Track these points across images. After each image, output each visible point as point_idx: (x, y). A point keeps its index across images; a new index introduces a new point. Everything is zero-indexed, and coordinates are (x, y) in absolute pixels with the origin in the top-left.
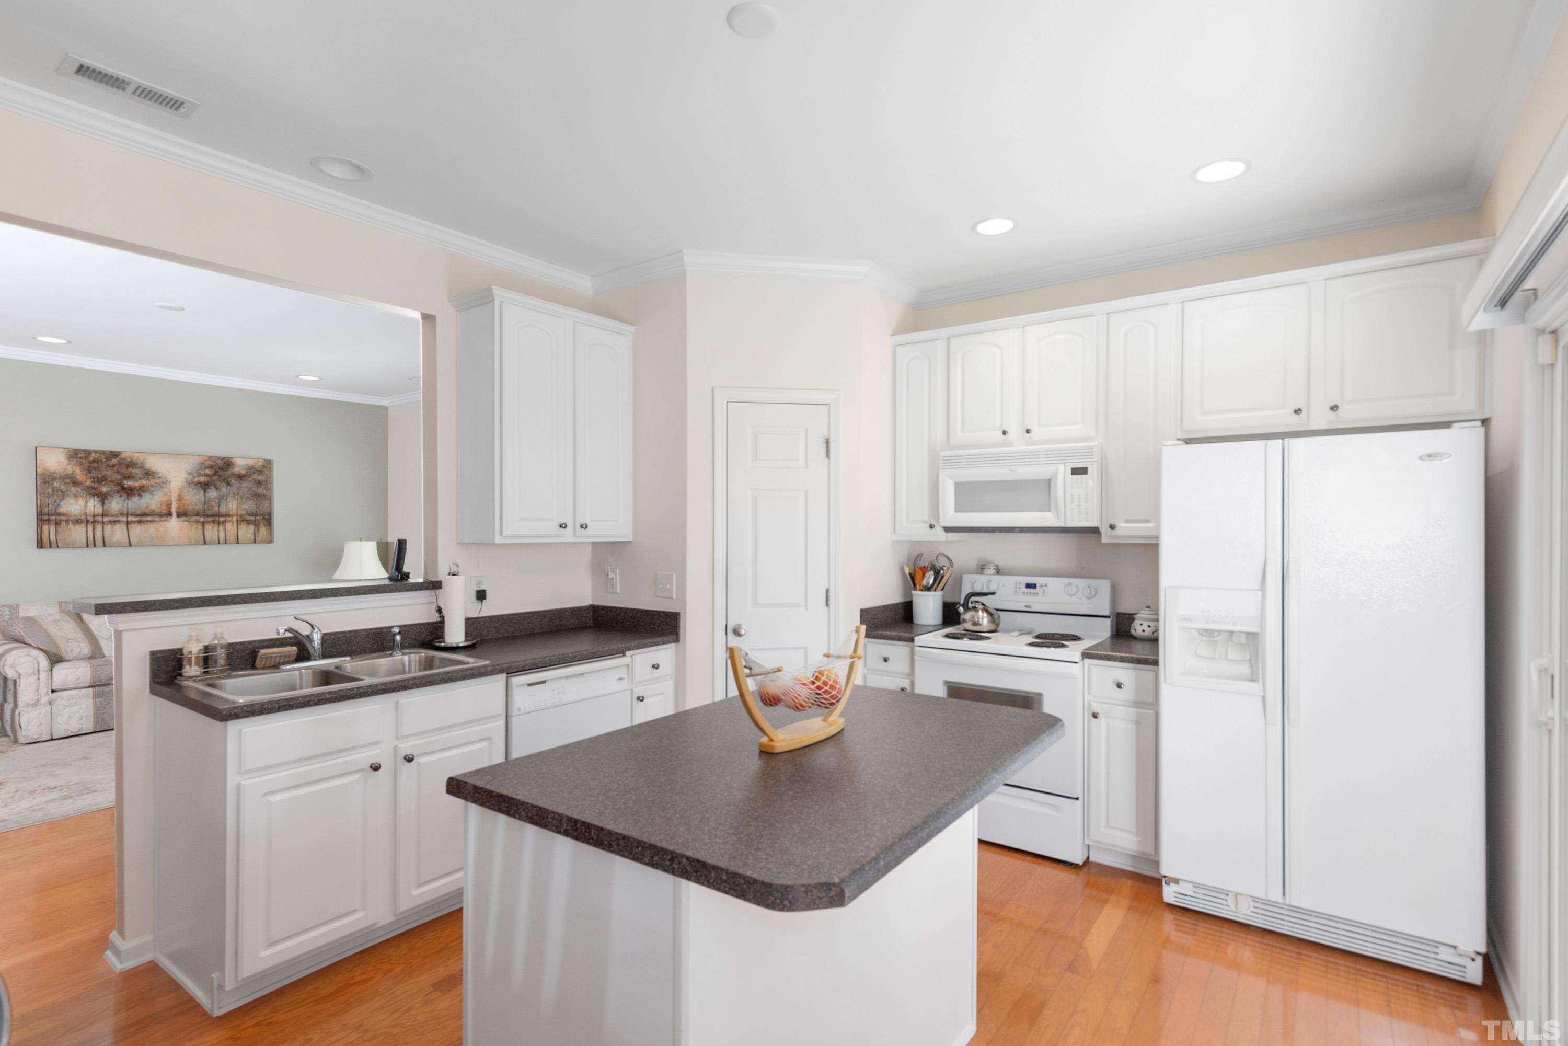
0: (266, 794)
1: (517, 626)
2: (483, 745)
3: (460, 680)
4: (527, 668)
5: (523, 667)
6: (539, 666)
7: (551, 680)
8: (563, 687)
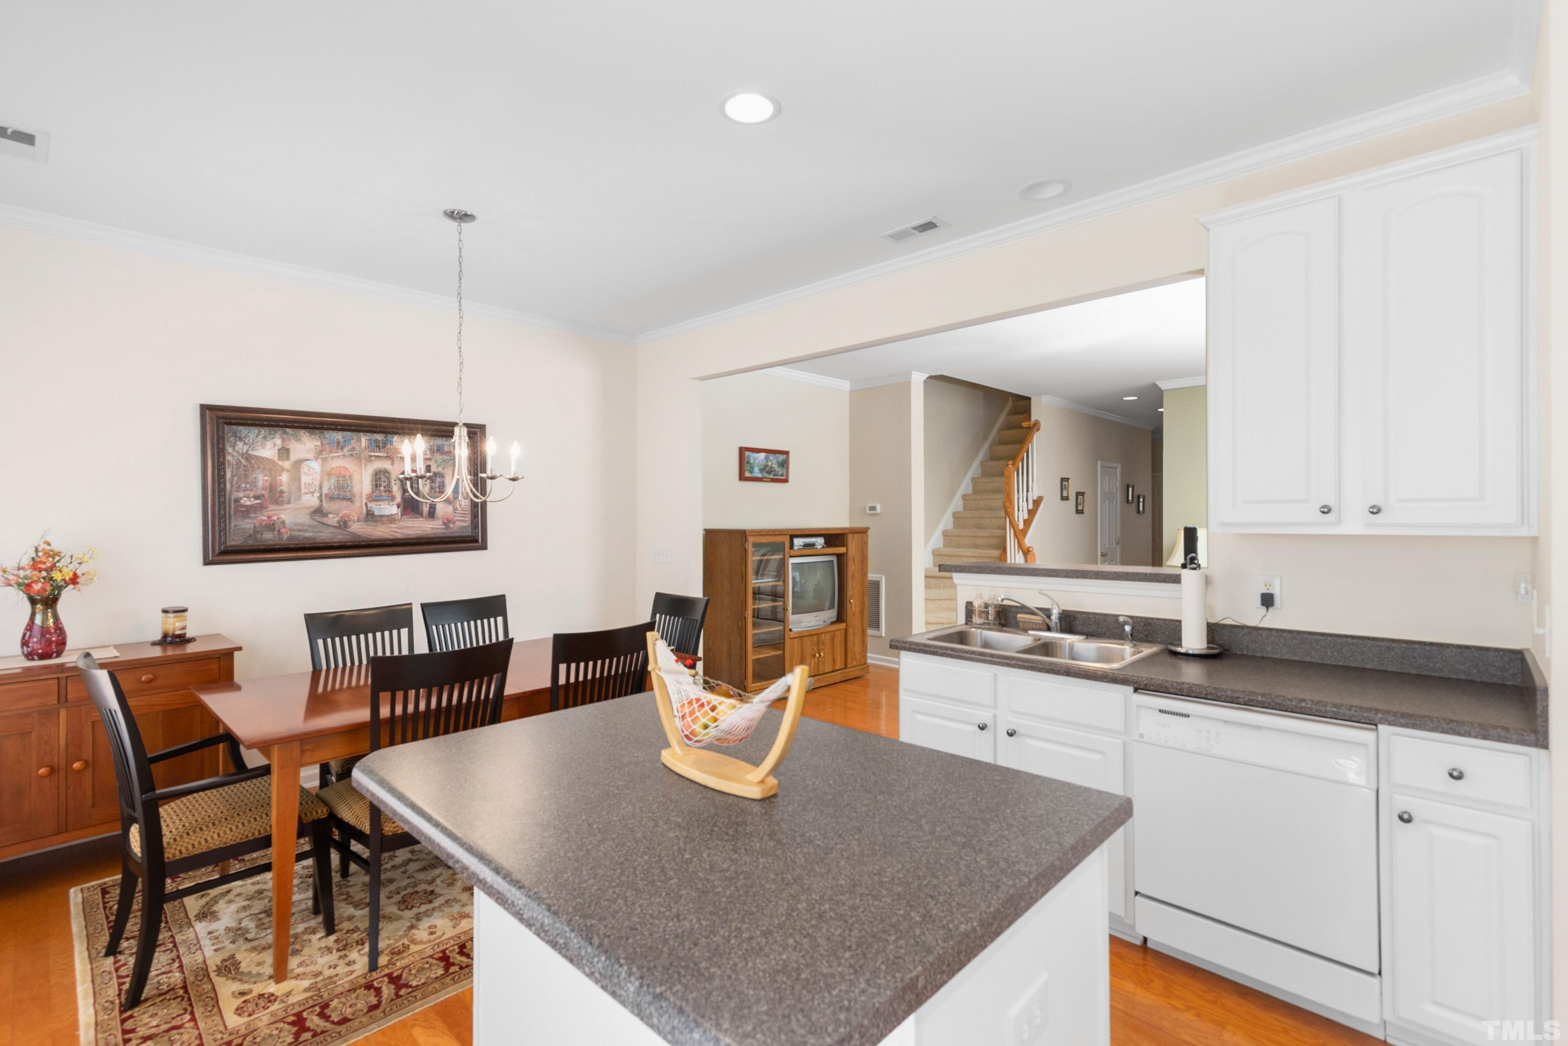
0: (914, 711)
1: (1329, 651)
2: (1095, 757)
3: (1063, 675)
4: (1152, 688)
5: (1146, 685)
6: (1171, 691)
7: (1195, 716)
8: (1218, 733)
